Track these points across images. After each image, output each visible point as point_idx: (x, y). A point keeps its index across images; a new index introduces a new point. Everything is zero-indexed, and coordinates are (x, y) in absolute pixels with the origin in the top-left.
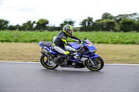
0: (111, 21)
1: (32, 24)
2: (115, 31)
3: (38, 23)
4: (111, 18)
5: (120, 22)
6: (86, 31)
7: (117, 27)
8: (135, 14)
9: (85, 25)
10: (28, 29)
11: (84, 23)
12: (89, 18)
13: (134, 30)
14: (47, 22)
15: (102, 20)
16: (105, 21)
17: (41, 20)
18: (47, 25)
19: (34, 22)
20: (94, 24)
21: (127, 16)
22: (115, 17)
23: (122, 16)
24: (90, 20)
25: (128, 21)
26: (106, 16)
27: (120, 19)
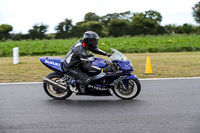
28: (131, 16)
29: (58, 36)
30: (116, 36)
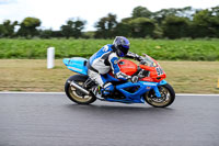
0: (147, 20)
1: (13, 27)
2: (155, 37)
3: (22, 25)
4: (149, 14)
5: (164, 22)
7: (158, 31)
8: (189, 8)
9: (103, 27)
10: (6, 36)
11: (101, 24)
12: (110, 15)
13: (188, 36)
14: (38, 23)
15: (133, 18)
16: (137, 20)
17: (28, 20)
18: (38, 28)
19: (16, 23)
20: (119, 25)
21: (175, 11)
22: (154, 14)
23: (166, 11)
24: (112, 18)
25: (177, 20)
26: (139, 12)
27: (164, 17)
28: (193, 12)
29: (97, 35)
30: (172, 38)
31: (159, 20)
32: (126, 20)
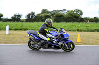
0: (48, 14)
4: (48, 12)
5: (54, 15)
6: (30, 22)
8: (65, 10)
9: (29, 18)
11: (28, 16)
12: (32, 12)
13: (64, 21)
14: (2, 16)
15: (41, 14)
18: (2, 18)
20: (36, 17)
21: (59, 11)
22: (50, 12)
23: (55, 11)
24: (33, 14)
25: (60, 15)
26: (44, 11)
27: (54, 13)
30: (58, 22)
31: (53, 15)
32: (39, 14)
